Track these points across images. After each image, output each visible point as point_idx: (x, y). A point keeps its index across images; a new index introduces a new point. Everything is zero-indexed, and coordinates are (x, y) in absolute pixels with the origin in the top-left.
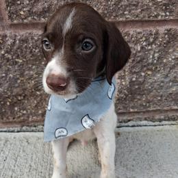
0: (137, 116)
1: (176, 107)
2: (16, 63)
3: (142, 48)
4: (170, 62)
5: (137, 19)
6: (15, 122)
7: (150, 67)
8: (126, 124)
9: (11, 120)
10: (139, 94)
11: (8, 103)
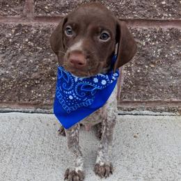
0: (140, 105)
1: (176, 100)
2: (37, 50)
3: (147, 43)
4: (171, 57)
5: (143, 18)
6: (30, 104)
7: (154, 60)
8: (130, 112)
9: (27, 102)
10: (143, 85)
11: (26, 86)
